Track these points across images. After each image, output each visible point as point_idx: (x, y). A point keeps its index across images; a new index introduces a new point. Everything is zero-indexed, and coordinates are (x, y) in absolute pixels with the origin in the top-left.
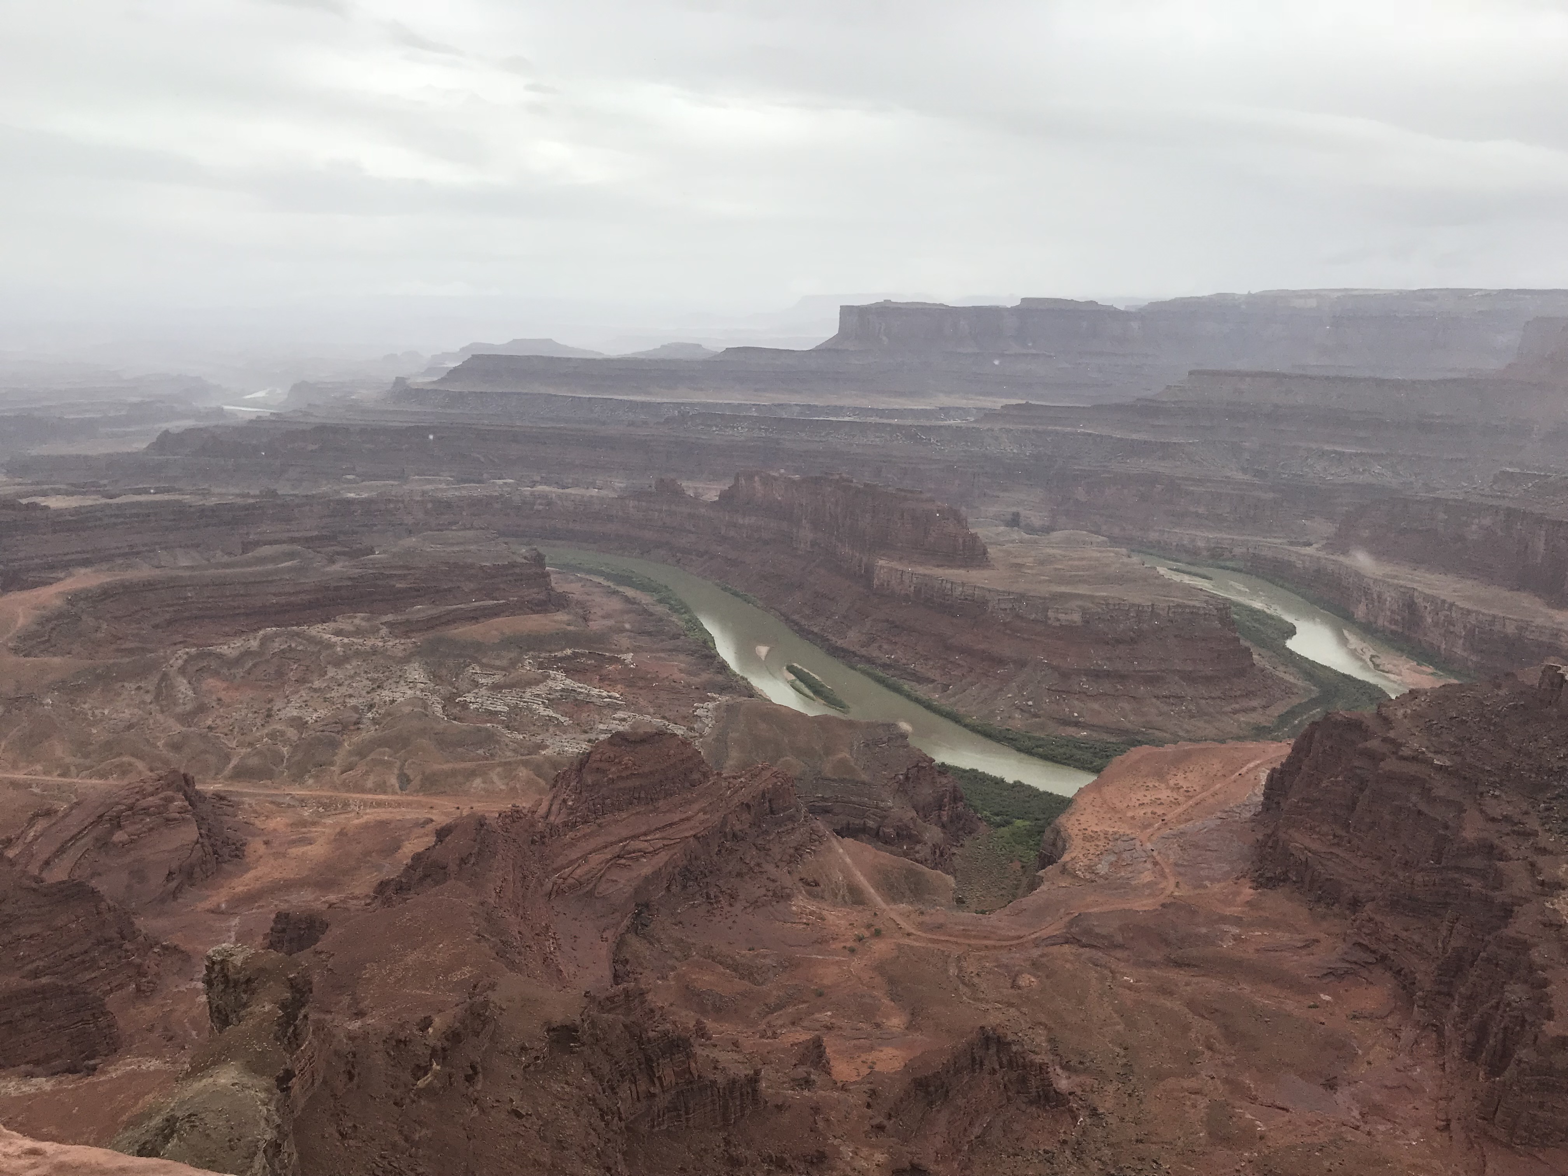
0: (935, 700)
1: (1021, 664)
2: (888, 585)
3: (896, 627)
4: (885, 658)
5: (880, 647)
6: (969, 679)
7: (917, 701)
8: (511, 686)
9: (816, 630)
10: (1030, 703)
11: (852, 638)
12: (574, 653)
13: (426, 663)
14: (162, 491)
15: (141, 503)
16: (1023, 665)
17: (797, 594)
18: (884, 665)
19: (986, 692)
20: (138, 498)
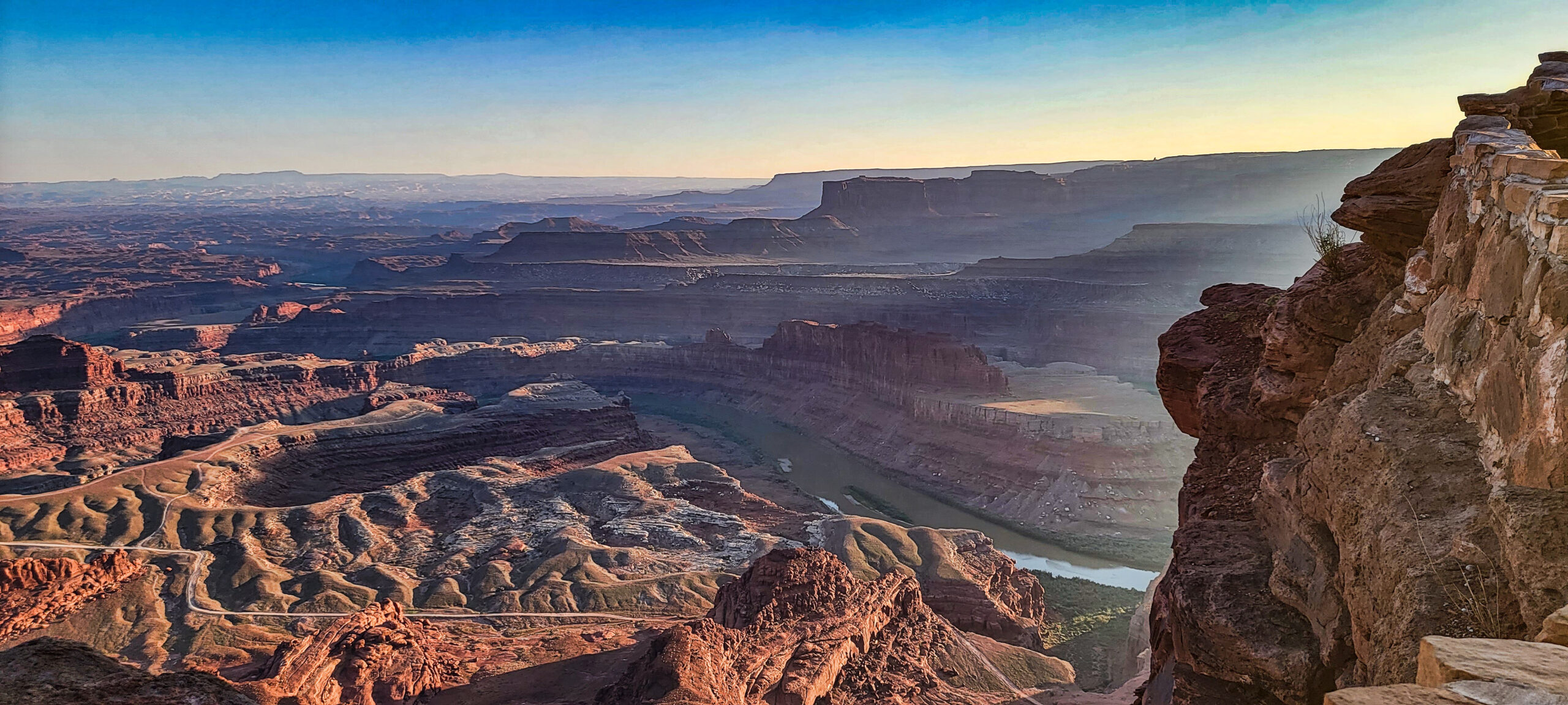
0: (984, 510)
1: (1054, 476)
2: (927, 414)
3: (938, 449)
4: (932, 477)
5: (927, 466)
6: (1010, 490)
7: (968, 511)
9: (866, 454)
10: (1067, 509)
11: (901, 460)
12: (689, 483)
13: (567, 497)
14: (273, 358)
15: (262, 368)
16: (1056, 477)
17: (845, 425)
18: (933, 482)
19: (1027, 501)
20: (259, 364)
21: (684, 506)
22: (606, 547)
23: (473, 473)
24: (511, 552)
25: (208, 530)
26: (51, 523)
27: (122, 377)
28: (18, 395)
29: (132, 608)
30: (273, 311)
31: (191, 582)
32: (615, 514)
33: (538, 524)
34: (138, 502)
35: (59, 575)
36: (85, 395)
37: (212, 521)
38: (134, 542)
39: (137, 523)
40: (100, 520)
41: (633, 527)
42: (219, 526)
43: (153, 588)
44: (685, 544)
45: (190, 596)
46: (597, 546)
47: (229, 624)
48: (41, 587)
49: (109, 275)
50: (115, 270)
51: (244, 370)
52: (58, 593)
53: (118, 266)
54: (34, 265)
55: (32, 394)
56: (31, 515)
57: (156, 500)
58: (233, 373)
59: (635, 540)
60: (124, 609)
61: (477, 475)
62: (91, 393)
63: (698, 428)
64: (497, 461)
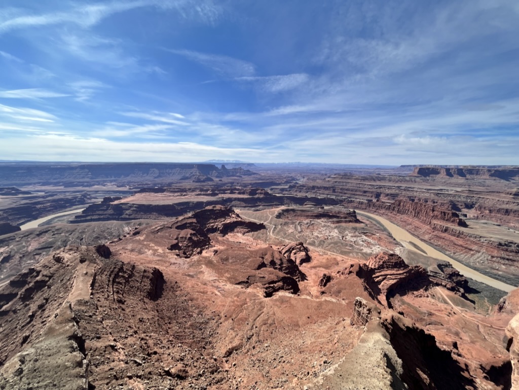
0: (452, 256)
2: (437, 228)
4: (436, 244)
5: (434, 241)
6: (461, 253)
8: (355, 237)
9: (416, 234)
10: (482, 262)
11: (426, 238)
16: (479, 252)
17: (410, 226)
18: (436, 245)
19: (466, 257)
21: (364, 237)
63: (371, 221)
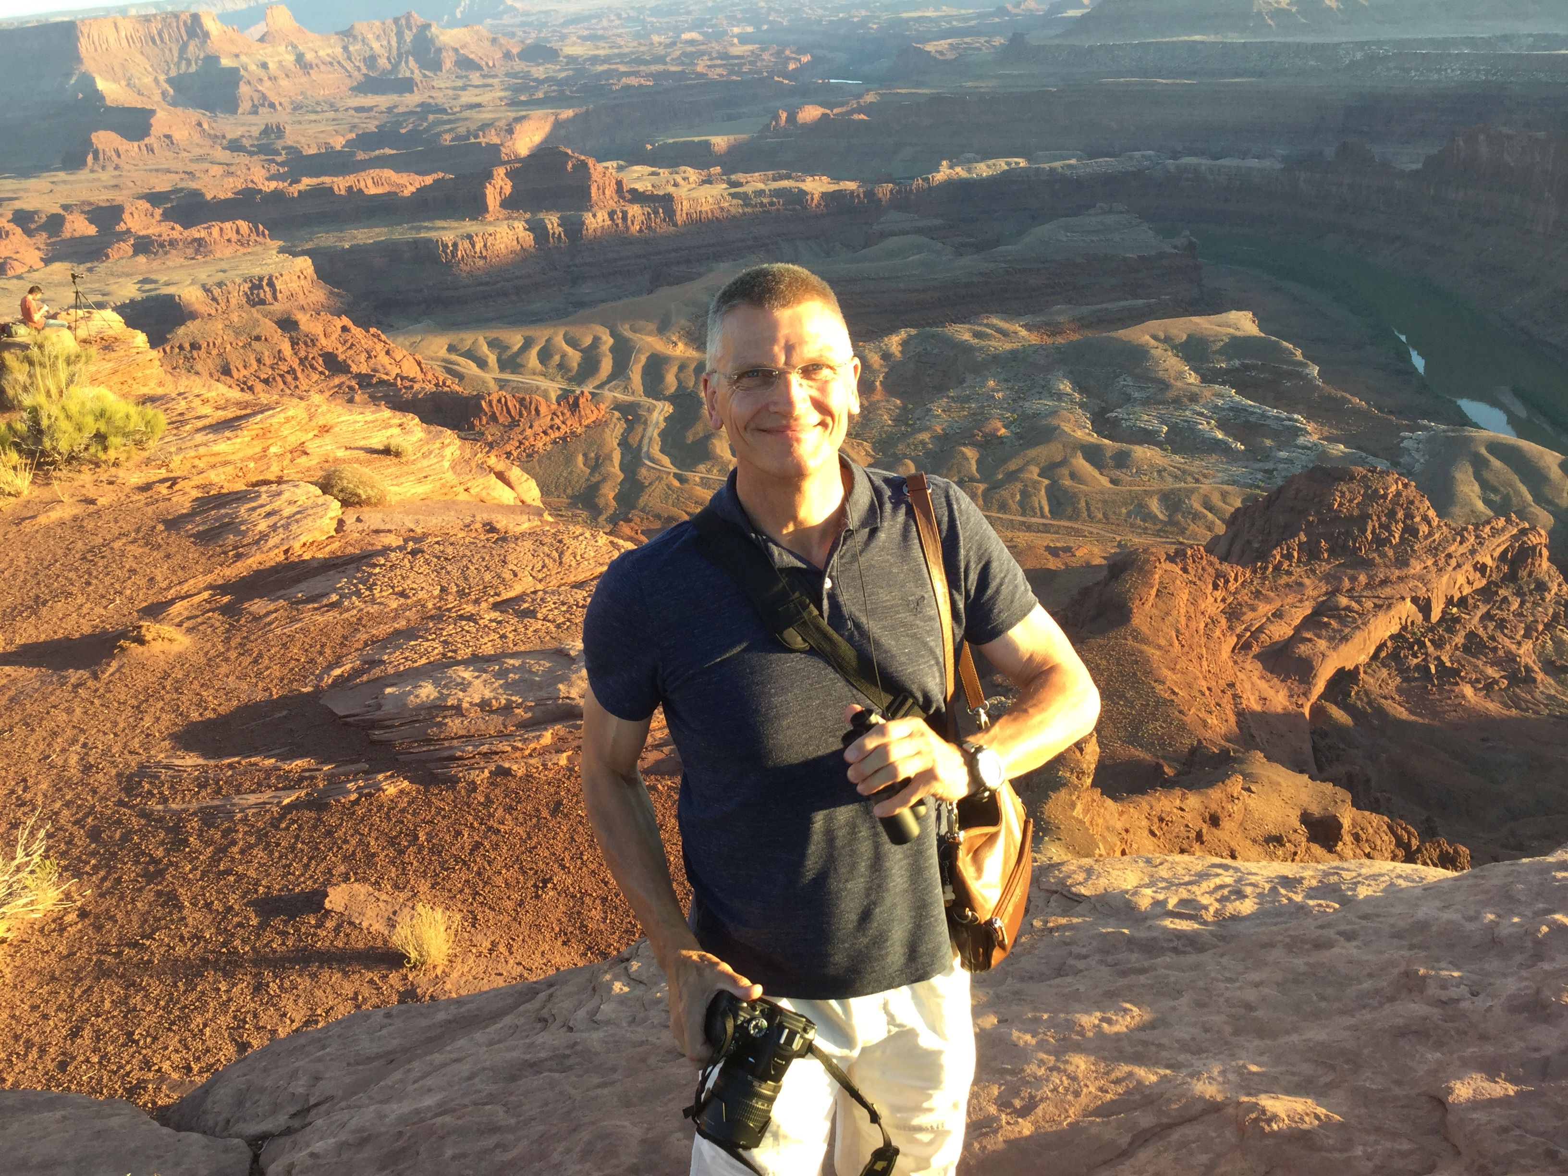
12: (1243, 365)
13: (1071, 372)
14: (781, 178)
15: (763, 191)
20: (761, 186)
21: (1227, 395)
22: (1106, 441)
23: (963, 333)
24: (985, 436)
25: (671, 381)
26: (532, 359)
27: (623, 198)
28: (528, 216)
29: (593, 455)
30: (792, 118)
31: (648, 434)
32: (1128, 399)
33: (1027, 405)
34: (611, 341)
35: (529, 412)
36: (588, 217)
37: (674, 370)
38: (600, 386)
39: (606, 366)
40: (574, 357)
41: (1148, 419)
42: (682, 375)
43: (612, 438)
44: (1216, 446)
45: (645, 449)
46: (1094, 438)
47: (676, 483)
48: (514, 424)
49: (636, 74)
50: (642, 68)
51: (745, 193)
52: (529, 432)
53: (646, 63)
54: (567, 64)
55: (541, 215)
56: (516, 348)
57: (627, 340)
58: (734, 196)
59: (1147, 437)
60: (585, 455)
61: (967, 336)
62: (594, 216)
64: (995, 321)
